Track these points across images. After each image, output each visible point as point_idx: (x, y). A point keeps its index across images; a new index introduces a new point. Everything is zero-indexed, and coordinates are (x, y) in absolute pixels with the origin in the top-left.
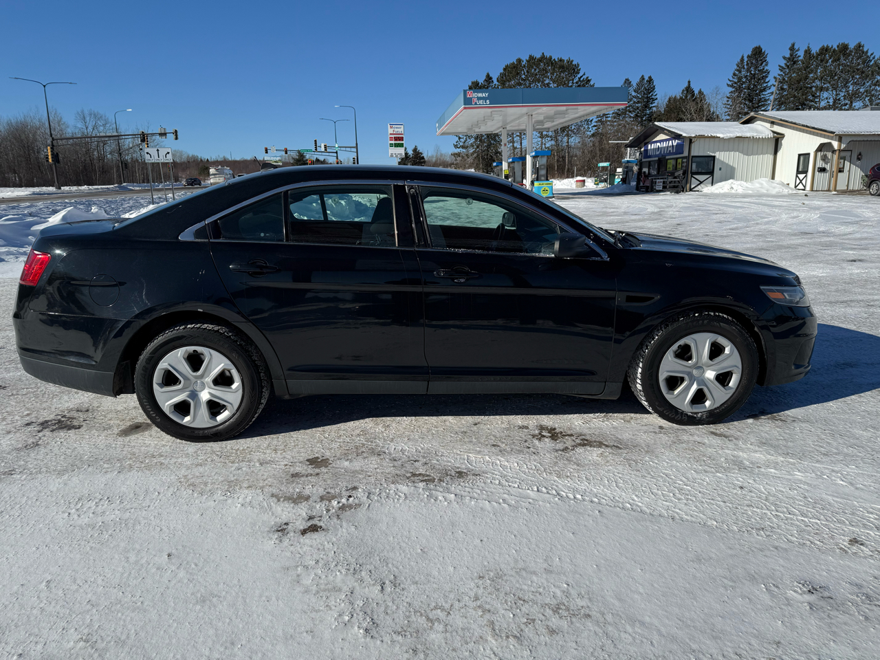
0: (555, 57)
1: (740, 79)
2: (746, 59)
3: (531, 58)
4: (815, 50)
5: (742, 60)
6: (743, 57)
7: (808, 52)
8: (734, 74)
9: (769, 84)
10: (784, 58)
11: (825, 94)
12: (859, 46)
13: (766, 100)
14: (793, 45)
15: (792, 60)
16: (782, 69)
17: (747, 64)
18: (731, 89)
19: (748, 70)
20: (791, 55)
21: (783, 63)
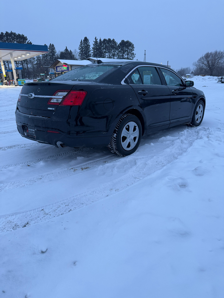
0: (17, 33)
1: (82, 47)
2: (83, 41)
3: (7, 33)
4: (102, 40)
5: (82, 41)
6: (82, 40)
7: (100, 40)
8: (80, 46)
9: (91, 50)
10: (94, 41)
11: (107, 54)
12: (113, 40)
13: (91, 55)
14: (96, 37)
15: (96, 42)
16: (94, 45)
17: (84, 43)
18: (79, 50)
19: (84, 45)
20: (96, 41)
21: (94, 43)
